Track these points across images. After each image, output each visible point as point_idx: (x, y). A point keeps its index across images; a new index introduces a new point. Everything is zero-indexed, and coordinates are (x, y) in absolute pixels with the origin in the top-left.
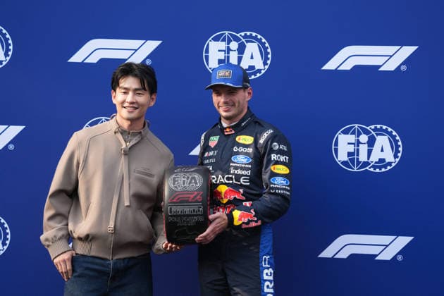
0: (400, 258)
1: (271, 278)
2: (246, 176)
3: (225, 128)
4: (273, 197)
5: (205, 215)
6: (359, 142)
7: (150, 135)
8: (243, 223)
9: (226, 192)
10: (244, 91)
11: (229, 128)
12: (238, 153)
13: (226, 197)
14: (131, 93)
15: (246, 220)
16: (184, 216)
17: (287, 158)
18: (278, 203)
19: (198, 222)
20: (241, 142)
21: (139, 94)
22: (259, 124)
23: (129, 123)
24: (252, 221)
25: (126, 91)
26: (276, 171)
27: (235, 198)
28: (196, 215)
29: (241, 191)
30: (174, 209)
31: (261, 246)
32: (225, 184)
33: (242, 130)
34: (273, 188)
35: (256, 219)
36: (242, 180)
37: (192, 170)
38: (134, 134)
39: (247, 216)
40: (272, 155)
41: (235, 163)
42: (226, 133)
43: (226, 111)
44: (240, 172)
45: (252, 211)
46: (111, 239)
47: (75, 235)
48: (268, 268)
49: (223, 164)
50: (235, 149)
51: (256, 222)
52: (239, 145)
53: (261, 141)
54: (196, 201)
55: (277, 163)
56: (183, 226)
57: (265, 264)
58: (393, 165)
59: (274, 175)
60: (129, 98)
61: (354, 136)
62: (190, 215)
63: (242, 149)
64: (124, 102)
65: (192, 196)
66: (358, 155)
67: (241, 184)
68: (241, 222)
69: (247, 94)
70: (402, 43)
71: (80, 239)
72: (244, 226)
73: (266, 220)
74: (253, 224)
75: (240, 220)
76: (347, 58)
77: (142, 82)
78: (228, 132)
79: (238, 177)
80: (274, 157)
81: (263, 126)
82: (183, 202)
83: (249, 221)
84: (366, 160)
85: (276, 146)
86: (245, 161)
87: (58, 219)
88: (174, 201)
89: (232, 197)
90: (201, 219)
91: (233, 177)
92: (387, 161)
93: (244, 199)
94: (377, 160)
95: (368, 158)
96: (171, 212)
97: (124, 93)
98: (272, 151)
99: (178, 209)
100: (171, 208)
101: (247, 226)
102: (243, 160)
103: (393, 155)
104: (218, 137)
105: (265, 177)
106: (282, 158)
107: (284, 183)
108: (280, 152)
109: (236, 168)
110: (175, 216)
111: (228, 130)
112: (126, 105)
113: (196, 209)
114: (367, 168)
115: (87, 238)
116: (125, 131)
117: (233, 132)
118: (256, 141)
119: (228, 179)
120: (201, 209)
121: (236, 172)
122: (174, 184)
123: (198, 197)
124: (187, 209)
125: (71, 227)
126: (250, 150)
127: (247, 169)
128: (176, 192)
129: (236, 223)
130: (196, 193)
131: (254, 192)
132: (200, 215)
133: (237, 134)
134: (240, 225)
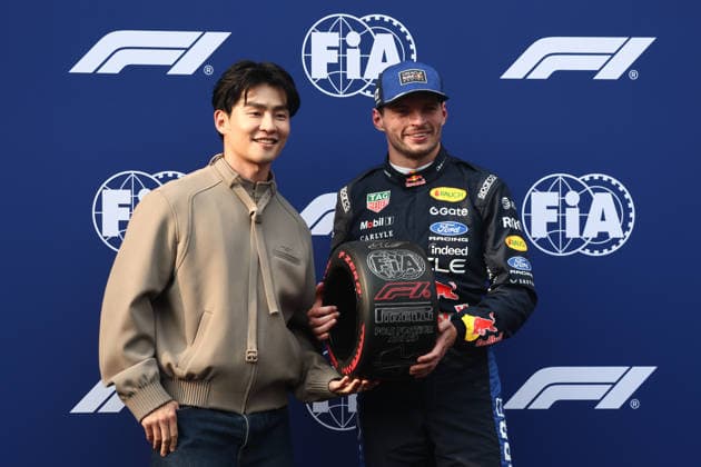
0: (635, 404)
2: (461, 257)
3: (410, 176)
6: (564, 205)
8: (480, 336)
11: (417, 174)
12: (440, 218)
14: (267, 115)
15: (484, 332)
16: (401, 324)
19: (423, 336)
20: (440, 198)
21: (280, 116)
23: (257, 169)
24: (492, 333)
25: (259, 111)
27: (442, 298)
28: (421, 324)
29: (453, 284)
30: (384, 312)
31: (492, 381)
33: (438, 178)
34: (513, 277)
36: (451, 265)
37: (397, 245)
38: (263, 188)
39: (485, 324)
40: (504, 219)
41: (437, 235)
42: (408, 185)
43: (419, 142)
44: (448, 251)
45: (491, 316)
47: (181, 371)
51: (496, 335)
53: (482, 195)
54: (422, 299)
55: (512, 232)
56: (398, 344)
57: (499, 412)
58: (622, 242)
59: (510, 252)
60: (267, 122)
61: (556, 194)
62: (411, 324)
63: (446, 211)
64: (256, 130)
65: (414, 290)
66: (564, 228)
67: (451, 272)
68: (477, 336)
70: (630, 32)
71: (190, 378)
72: (481, 343)
74: (492, 340)
75: (475, 332)
76: (543, 59)
78: (414, 182)
79: (445, 261)
80: (507, 222)
81: (475, 171)
82: (400, 300)
83: (488, 334)
84: (578, 236)
85: (507, 203)
86: (457, 231)
87: (143, 344)
88: (385, 297)
90: (429, 330)
91: (437, 260)
92: (611, 236)
93: (457, 298)
94: (596, 236)
95: (581, 232)
96: (379, 319)
97: (256, 114)
98: (503, 213)
99: (391, 313)
100: (379, 312)
101: (485, 343)
102: (452, 230)
103: (620, 225)
104: (388, 193)
106: (517, 224)
107: (526, 266)
109: (441, 244)
110: (386, 325)
112: (259, 135)
113: (422, 313)
114: (579, 250)
115: (205, 377)
116: (249, 182)
117: (423, 182)
118: (472, 195)
120: (429, 312)
121: (441, 251)
122: (379, 269)
123: (424, 291)
124: (406, 313)
125: (166, 358)
126: (465, 212)
127: (462, 245)
128: (385, 282)
129: (470, 336)
130: (419, 284)
131: (473, 286)
132: (427, 323)
133: (432, 184)
134: (475, 341)
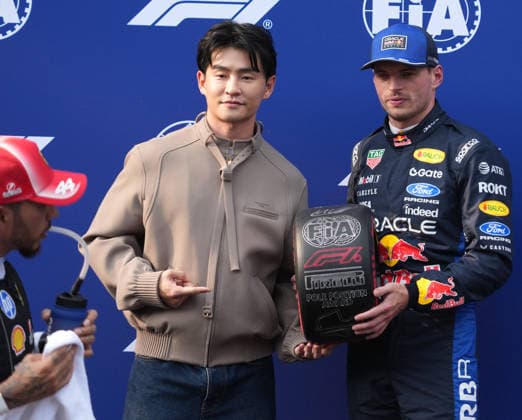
1: (473, 398)
2: (431, 218)
3: (396, 136)
4: (484, 257)
5: (370, 287)
7: (266, 148)
8: (435, 301)
9: (395, 248)
10: (429, 71)
12: (417, 180)
13: (394, 256)
14: (233, 78)
15: (439, 296)
16: (333, 290)
17: (505, 188)
18: (494, 267)
19: (356, 300)
20: (422, 159)
21: (247, 78)
22: (455, 129)
23: (230, 126)
24: (449, 297)
25: (224, 74)
26: (487, 212)
27: (410, 259)
28: (353, 288)
29: (422, 246)
30: (314, 279)
32: (395, 233)
33: (424, 139)
34: (484, 242)
35: (456, 294)
36: (423, 227)
38: (240, 146)
39: (442, 289)
40: (480, 184)
41: (411, 196)
42: (396, 145)
44: (419, 212)
45: (450, 280)
46: (207, 329)
48: (467, 381)
49: (391, 198)
50: (413, 172)
51: (456, 299)
52: (419, 165)
53: (459, 159)
54: (353, 264)
55: (489, 197)
57: (463, 374)
59: (485, 218)
62: (342, 289)
63: (423, 173)
65: (344, 255)
67: (422, 233)
68: (430, 300)
69: (433, 77)
71: (150, 330)
72: (436, 306)
73: (473, 296)
74: (451, 304)
75: (429, 295)
77: (252, 59)
78: (400, 142)
79: (417, 221)
80: (483, 187)
81: (460, 133)
82: (330, 265)
83: (445, 298)
85: (485, 168)
86: (429, 193)
88: (315, 264)
89: (406, 256)
90: (363, 293)
91: (409, 221)
93: (426, 260)
96: (309, 285)
97: (222, 76)
98: (478, 177)
99: (322, 279)
100: (309, 279)
101: (442, 307)
102: (425, 191)
104: (382, 150)
105: (470, 222)
106: (498, 189)
107: (503, 231)
108: (492, 178)
109: (414, 205)
110: (319, 291)
111: (400, 139)
113: (353, 277)
115: (163, 329)
117: (409, 143)
118: (449, 158)
119: (400, 224)
120: (361, 276)
121: (413, 212)
122: (312, 237)
123: (355, 256)
124: (337, 278)
126: (440, 174)
127: (431, 207)
128: (316, 249)
129: (423, 300)
130: (351, 249)
132: (360, 287)
133: (416, 146)
134: (430, 305)
